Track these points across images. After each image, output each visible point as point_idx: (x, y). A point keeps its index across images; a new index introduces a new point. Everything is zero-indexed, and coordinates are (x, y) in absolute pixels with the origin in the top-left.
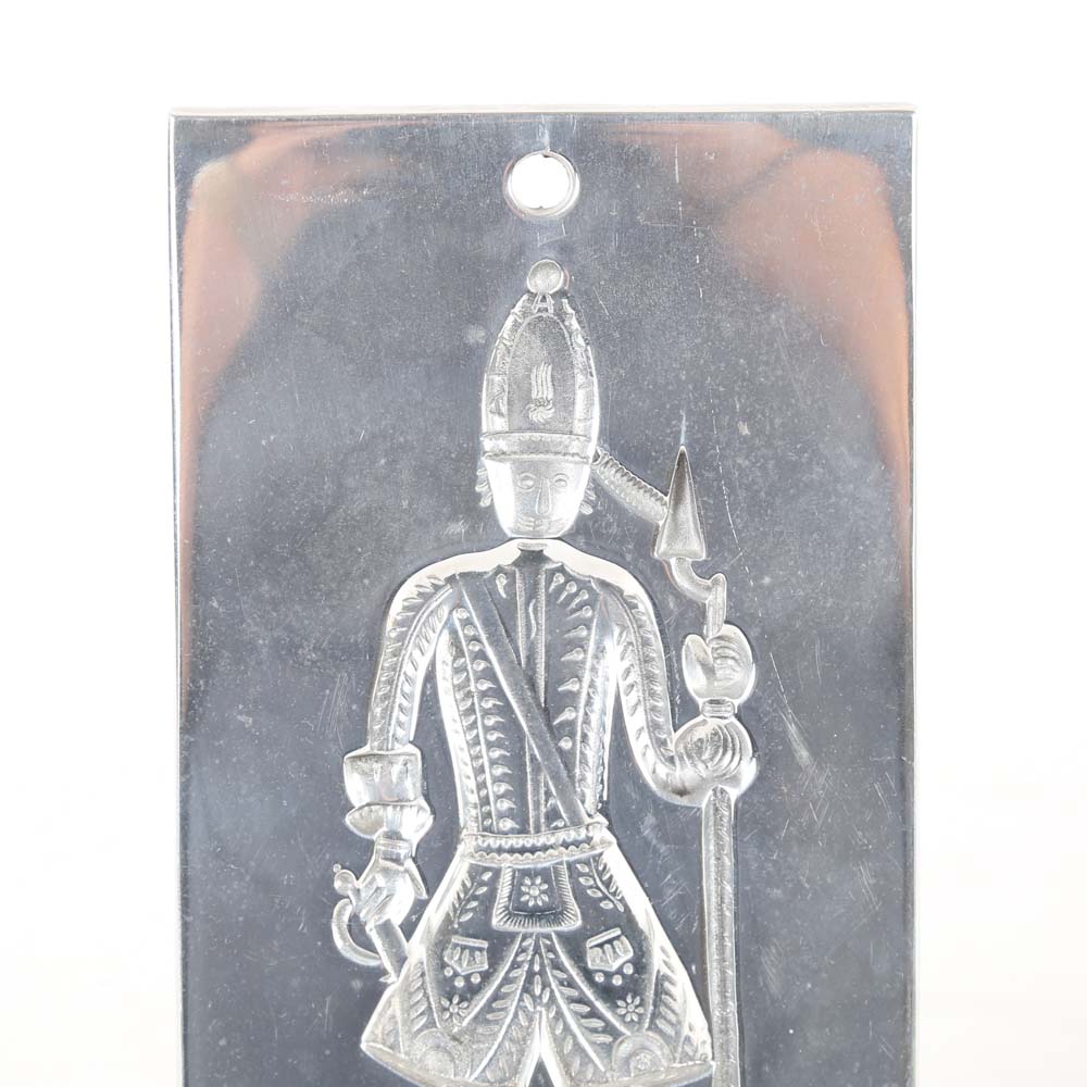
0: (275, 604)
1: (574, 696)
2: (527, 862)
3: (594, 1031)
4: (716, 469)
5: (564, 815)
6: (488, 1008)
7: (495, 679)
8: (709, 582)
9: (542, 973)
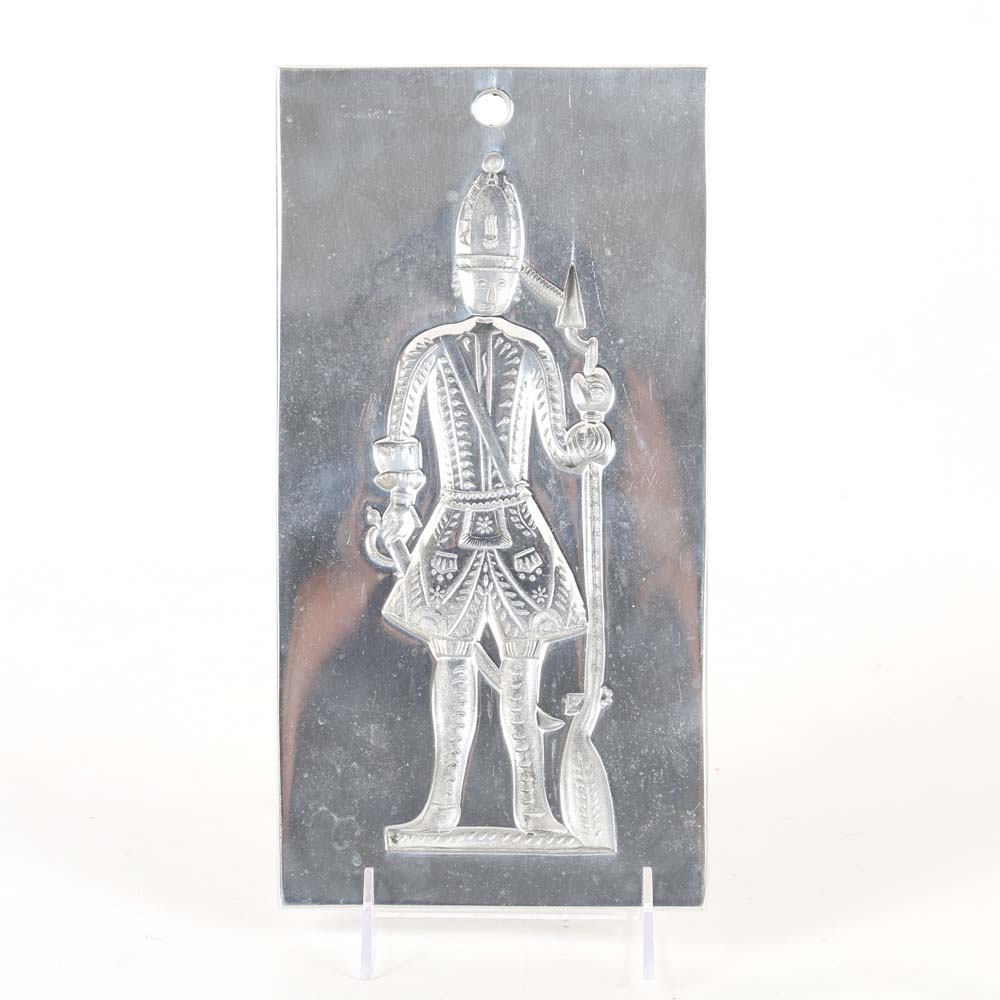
0: (334, 352)
1: (509, 410)
2: (481, 508)
3: (519, 608)
4: (592, 275)
5: (502, 480)
6: (457, 593)
7: (462, 400)
8: (587, 342)
9: (488, 573)
